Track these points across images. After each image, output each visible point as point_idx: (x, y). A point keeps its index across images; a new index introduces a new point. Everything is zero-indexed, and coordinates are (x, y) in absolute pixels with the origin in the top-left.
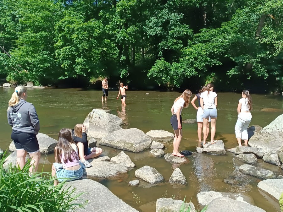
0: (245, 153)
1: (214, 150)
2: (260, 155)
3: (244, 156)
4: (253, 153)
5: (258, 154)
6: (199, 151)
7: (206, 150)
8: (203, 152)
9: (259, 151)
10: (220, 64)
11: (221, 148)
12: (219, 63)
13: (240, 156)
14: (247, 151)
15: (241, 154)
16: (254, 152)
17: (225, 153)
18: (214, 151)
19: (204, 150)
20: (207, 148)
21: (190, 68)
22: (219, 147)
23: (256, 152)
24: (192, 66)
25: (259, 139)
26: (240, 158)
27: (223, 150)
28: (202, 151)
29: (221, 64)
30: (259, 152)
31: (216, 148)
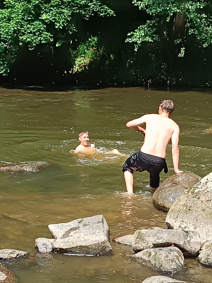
0: (156, 246)
1: (80, 244)
2: (192, 248)
3: (153, 254)
4: (176, 245)
5: (188, 248)
6: (42, 249)
7: (60, 244)
8: (54, 250)
9: (188, 239)
10: (109, 14)
11: (98, 237)
12: (106, 12)
13: (144, 254)
14: (160, 241)
15: (146, 250)
16: (177, 242)
17: (108, 249)
18: (81, 247)
19: (57, 246)
20: (63, 240)
21: (33, 21)
22: (93, 234)
23: (181, 243)
24: (37, 17)
25: (192, 209)
26: (144, 261)
27: (104, 242)
28: (50, 246)
29: (111, 12)
30: (189, 242)
31: (86, 238)
